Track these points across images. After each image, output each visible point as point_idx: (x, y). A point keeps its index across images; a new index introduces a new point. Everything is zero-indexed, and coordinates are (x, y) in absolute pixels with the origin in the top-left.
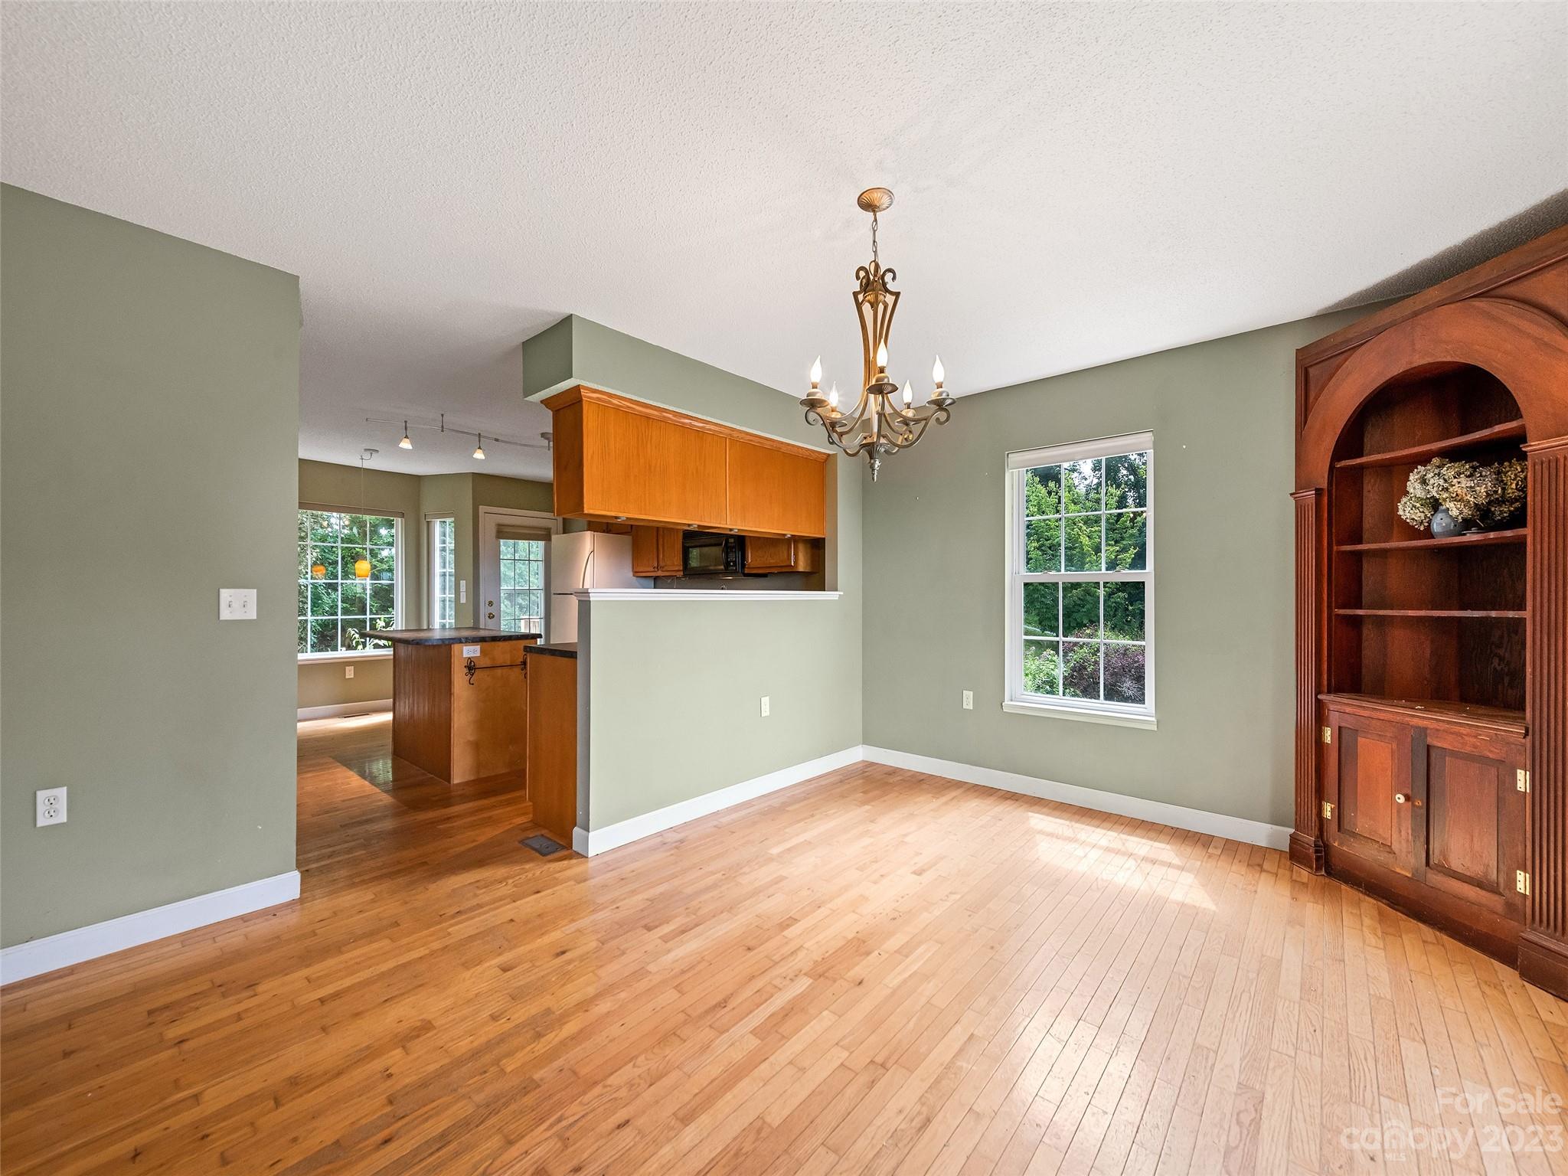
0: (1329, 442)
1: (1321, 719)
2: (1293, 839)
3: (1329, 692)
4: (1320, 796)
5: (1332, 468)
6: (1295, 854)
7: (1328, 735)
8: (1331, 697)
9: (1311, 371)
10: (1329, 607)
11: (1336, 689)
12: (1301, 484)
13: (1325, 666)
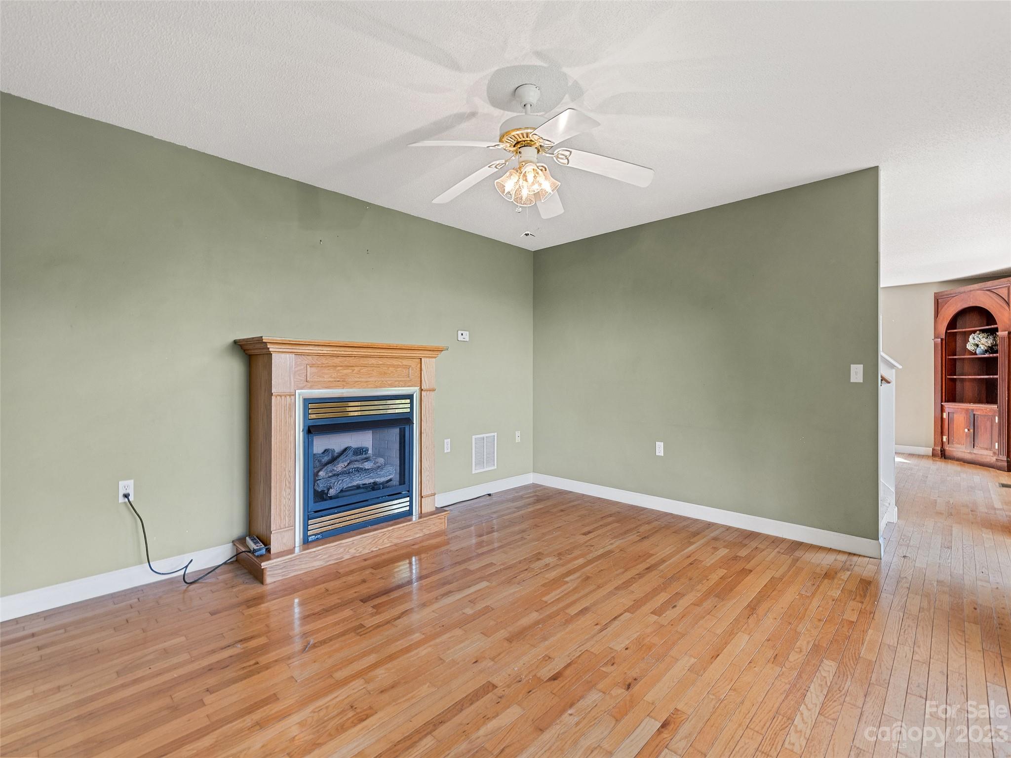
0: (945, 324)
1: (942, 410)
2: (933, 450)
3: (945, 402)
4: (942, 434)
5: (946, 332)
6: (934, 455)
7: (945, 415)
8: (946, 403)
9: (939, 300)
10: (945, 376)
11: (948, 401)
12: (936, 337)
13: (944, 394)
